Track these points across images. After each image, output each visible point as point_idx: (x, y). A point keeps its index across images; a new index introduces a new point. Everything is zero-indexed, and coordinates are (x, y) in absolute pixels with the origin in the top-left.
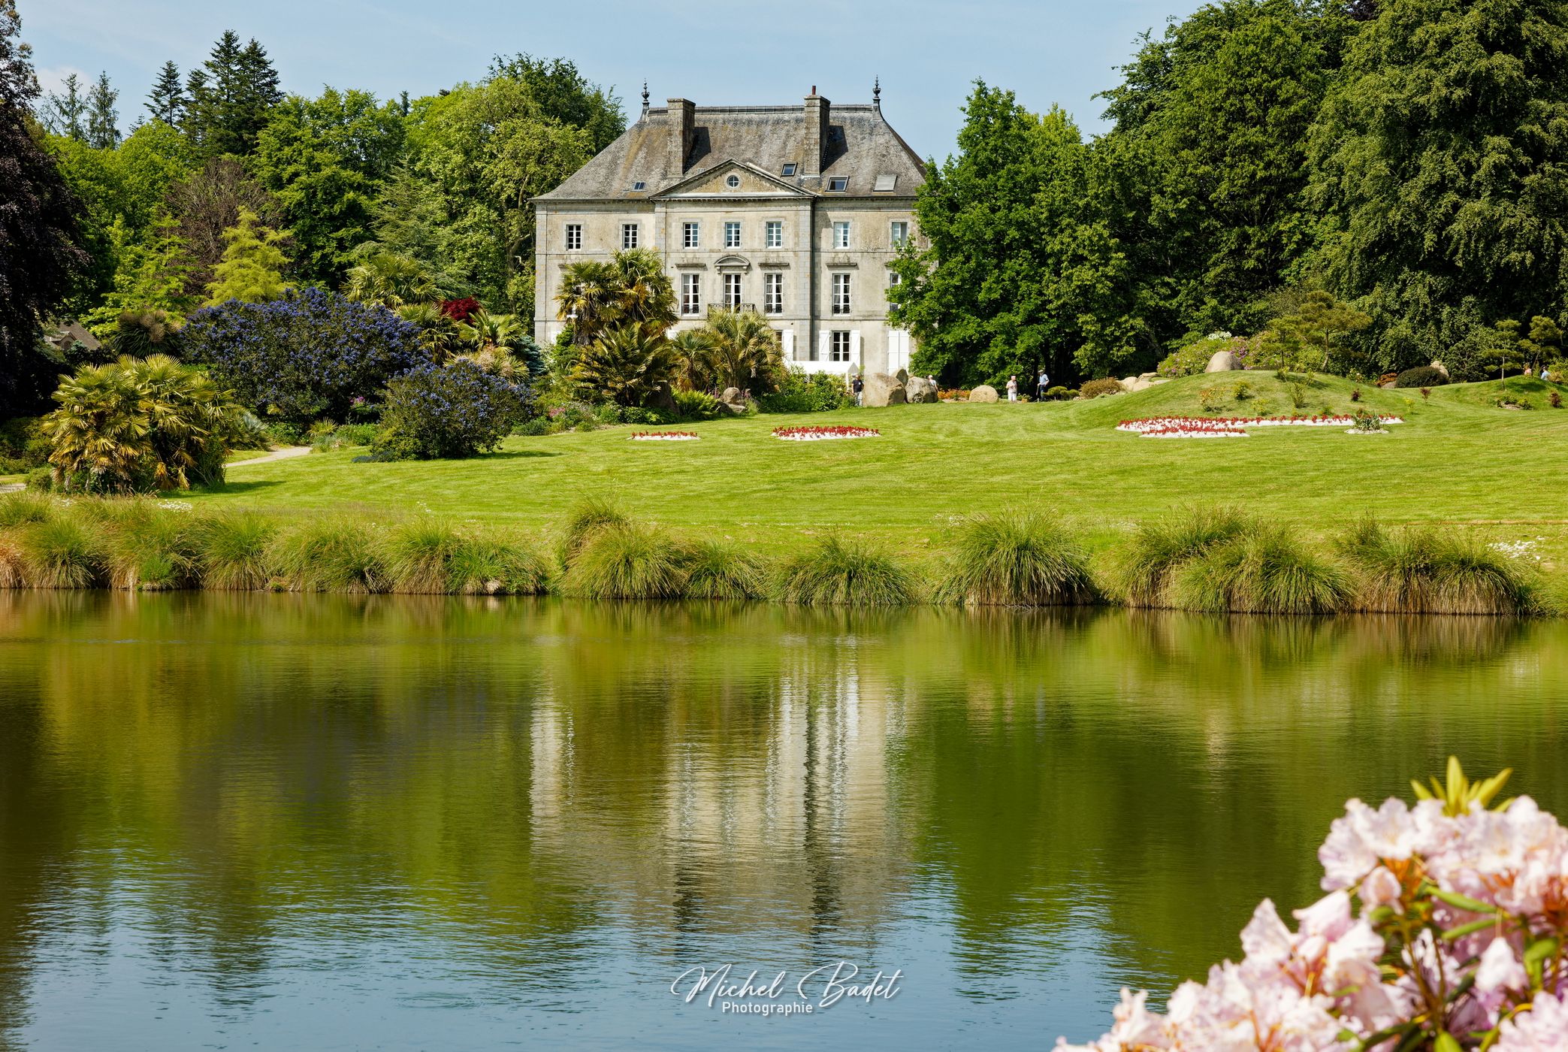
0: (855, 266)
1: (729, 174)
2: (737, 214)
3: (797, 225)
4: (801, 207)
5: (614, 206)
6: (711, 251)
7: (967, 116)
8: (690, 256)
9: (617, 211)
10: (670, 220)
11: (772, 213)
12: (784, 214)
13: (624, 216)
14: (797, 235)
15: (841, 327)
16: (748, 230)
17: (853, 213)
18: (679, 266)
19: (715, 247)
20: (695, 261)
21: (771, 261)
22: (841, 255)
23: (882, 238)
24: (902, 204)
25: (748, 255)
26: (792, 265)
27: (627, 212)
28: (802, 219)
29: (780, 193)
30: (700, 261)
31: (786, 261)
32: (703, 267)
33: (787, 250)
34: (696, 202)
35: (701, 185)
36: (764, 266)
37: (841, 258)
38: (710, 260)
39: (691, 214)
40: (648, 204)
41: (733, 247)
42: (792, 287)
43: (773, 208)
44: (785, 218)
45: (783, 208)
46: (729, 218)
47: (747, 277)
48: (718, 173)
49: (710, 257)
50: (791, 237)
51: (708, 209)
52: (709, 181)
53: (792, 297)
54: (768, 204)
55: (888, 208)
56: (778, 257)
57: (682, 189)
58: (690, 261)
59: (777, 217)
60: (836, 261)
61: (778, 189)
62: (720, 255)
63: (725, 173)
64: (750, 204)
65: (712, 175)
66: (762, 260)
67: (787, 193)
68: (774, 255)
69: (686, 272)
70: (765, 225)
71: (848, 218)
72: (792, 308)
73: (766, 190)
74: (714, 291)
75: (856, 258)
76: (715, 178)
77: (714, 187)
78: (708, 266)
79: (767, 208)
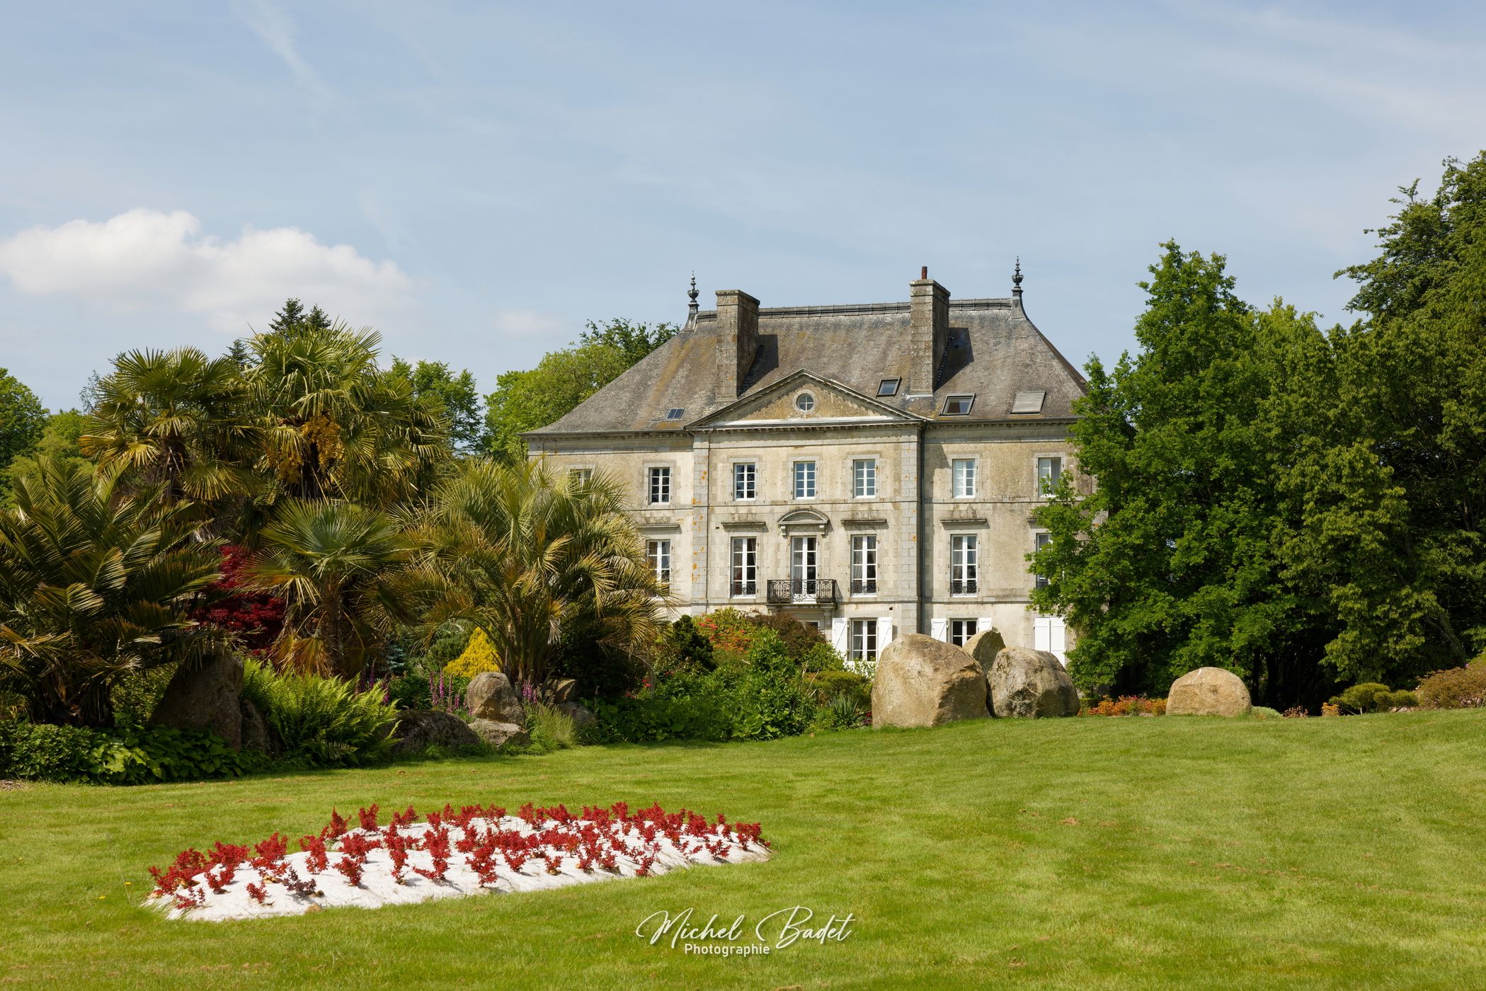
0: (984, 523)
1: (800, 392)
2: (811, 449)
3: (897, 464)
4: (904, 438)
5: (637, 442)
6: (774, 503)
7: (1150, 297)
8: (743, 510)
9: (641, 448)
10: (714, 460)
11: (861, 447)
12: (879, 447)
13: (651, 455)
14: (897, 478)
15: (963, 612)
16: (827, 472)
17: (980, 446)
18: (728, 526)
19: (780, 498)
20: (750, 519)
21: (860, 517)
22: (963, 507)
23: (1023, 482)
24: (1053, 430)
25: (826, 509)
26: (891, 522)
27: (656, 450)
28: (904, 454)
29: (873, 417)
30: (758, 518)
31: (882, 516)
32: (762, 526)
33: (883, 501)
34: (753, 433)
35: (758, 409)
36: (849, 524)
37: (964, 512)
38: (772, 517)
39: (746, 450)
40: (682, 437)
41: (805, 498)
42: (891, 554)
43: (862, 440)
44: (880, 453)
45: (878, 439)
46: (800, 455)
47: (825, 540)
48: (783, 391)
49: (772, 512)
50: (889, 481)
51: (770, 443)
52: (770, 402)
53: (891, 568)
54: (855, 433)
55: (1032, 436)
56: (871, 510)
57: (735, 414)
58: (743, 519)
59: (869, 452)
60: (956, 516)
61: (870, 412)
62: (787, 509)
63: (794, 390)
64: (829, 434)
65: (775, 395)
66: (847, 516)
67: (885, 418)
68: (865, 508)
69: (736, 534)
70: (850, 464)
71: (973, 452)
72: (891, 584)
73: (855, 414)
74: (778, 561)
75: (983, 511)
76: (779, 398)
77: (778, 411)
78: (769, 525)
79: (855, 440)
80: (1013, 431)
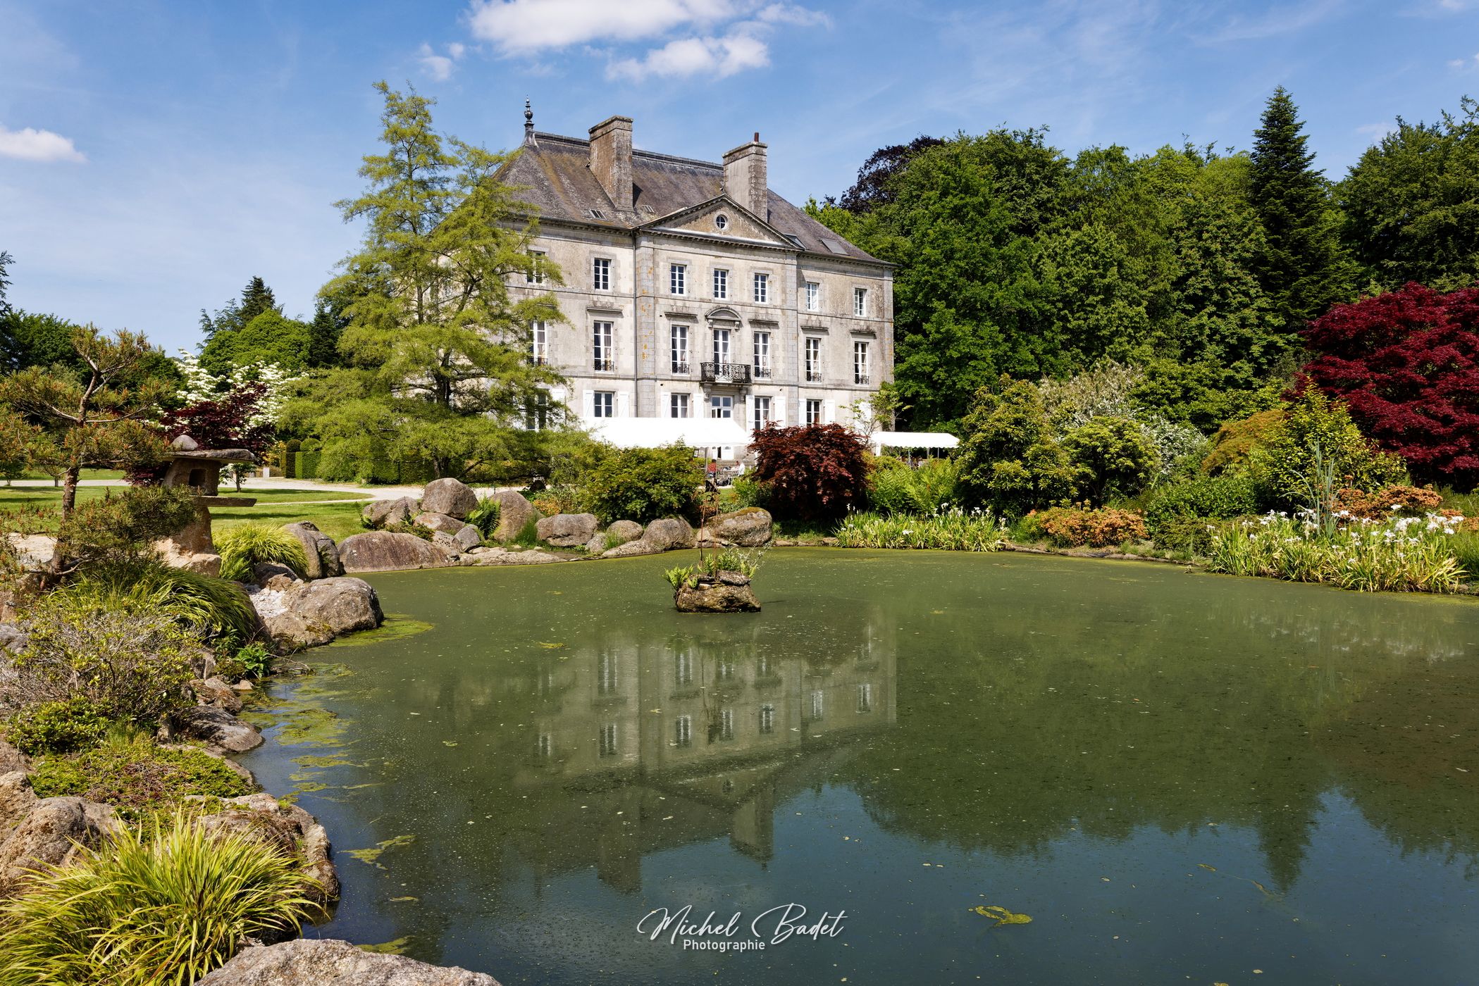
0: (824, 330)
1: (719, 213)
2: (729, 260)
3: (784, 280)
4: (788, 261)
5: (584, 234)
6: (702, 301)
8: (680, 304)
9: (588, 240)
10: (657, 259)
11: (761, 263)
12: (771, 266)
13: (596, 248)
14: (784, 291)
15: (815, 395)
16: (737, 280)
17: (823, 274)
18: (670, 315)
19: (705, 297)
20: (685, 311)
21: (760, 318)
22: (814, 318)
23: (847, 303)
24: (862, 269)
25: (738, 309)
26: (780, 324)
27: (600, 243)
28: (788, 274)
29: (768, 241)
30: (690, 312)
31: (774, 319)
32: (692, 317)
33: (775, 308)
34: (687, 240)
35: (689, 221)
36: (755, 322)
37: (814, 322)
38: (700, 310)
39: (681, 253)
40: (632, 237)
41: (720, 298)
42: (781, 349)
43: (761, 258)
44: (772, 270)
45: (771, 259)
46: (719, 264)
47: (737, 334)
48: (707, 210)
49: (700, 307)
50: (779, 292)
51: (698, 250)
52: (697, 218)
53: (781, 359)
54: (756, 252)
55: (852, 272)
56: (767, 313)
57: (672, 222)
58: (680, 311)
59: (765, 269)
60: (810, 324)
61: (766, 237)
62: (711, 306)
63: (715, 210)
64: (739, 250)
65: (701, 212)
66: (752, 316)
67: (776, 243)
68: (763, 311)
69: (676, 323)
70: (753, 276)
71: (819, 278)
72: (781, 372)
73: (756, 237)
74: (705, 347)
75: (826, 322)
76: (704, 215)
77: (703, 225)
78: (698, 318)
79: (756, 258)
80: (841, 267)
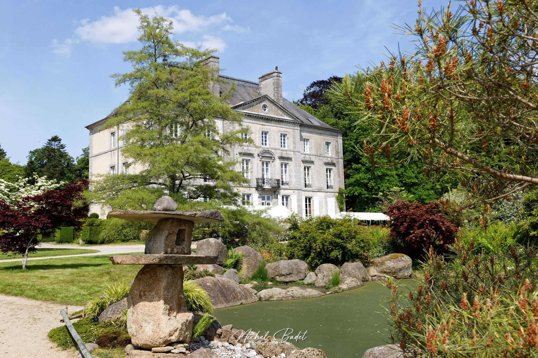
0: (312, 162)
1: (263, 103)
2: (267, 127)
3: (294, 137)
4: (296, 128)
6: (256, 147)
8: (245, 148)
10: (235, 125)
11: (283, 129)
12: (288, 130)
14: (294, 143)
16: (272, 137)
17: (311, 135)
18: (241, 154)
19: (257, 145)
20: (248, 152)
21: (283, 156)
22: (307, 156)
23: (322, 149)
24: (328, 133)
25: (273, 151)
26: (293, 159)
28: (296, 134)
29: (287, 118)
30: (251, 152)
31: (290, 156)
32: (251, 155)
33: (290, 151)
34: (249, 116)
35: (250, 107)
36: (281, 158)
37: (307, 158)
38: (256, 152)
39: (246, 123)
41: (264, 145)
42: (293, 171)
43: (283, 126)
44: (288, 132)
45: (288, 127)
46: (264, 128)
47: (273, 164)
48: (258, 102)
49: (255, 150)
50: (292, 143)
51: (254, 122)
52: (253, 105)
53: (293, 177)
54: (281, 123)
55: (324, 134)
56: (287, 154)
57: (241, 108)
58: (246, 152)
59: (285, 131)
60: (306, 159)
61: (285, 116)
62: (261, 149)
63: (262, 102)
64: (273, 122)
65: (255, 103)
66: (280, 155)
67: (290, 119)
68: (285, 152)
69: (244, 158)
70: (280, 135)
71: (309, 137)
72: (294, 183)
73: (281, 116)
74: (258, 170)
75: (313, 159)
76: (257, 104)
77: (256, 109)
78: (254, 155)
79: (281, 126)
80: (319, 131)
